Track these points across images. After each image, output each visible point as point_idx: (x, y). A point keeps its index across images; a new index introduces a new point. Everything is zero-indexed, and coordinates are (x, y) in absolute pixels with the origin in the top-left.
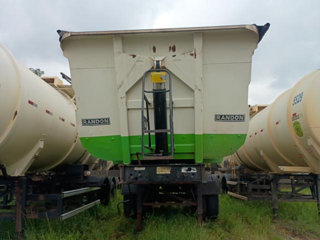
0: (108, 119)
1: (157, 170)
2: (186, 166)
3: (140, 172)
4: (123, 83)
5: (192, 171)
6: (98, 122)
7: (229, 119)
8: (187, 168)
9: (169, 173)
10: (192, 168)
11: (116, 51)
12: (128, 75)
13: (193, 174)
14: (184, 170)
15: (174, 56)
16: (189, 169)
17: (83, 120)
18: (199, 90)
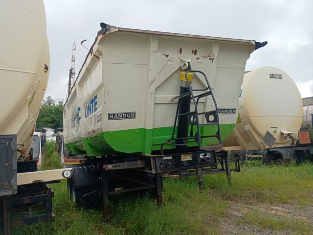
0: (134, 113)
1: (182, 158)
4: (155, 80)
6: (124, 116)
8: (203, 154)
9: (191, 159)
10: (207, 154)
11: (152, 49)
12: (160, 72)
13: (208, 158)
14: (201, 156)
15: (198, 59)
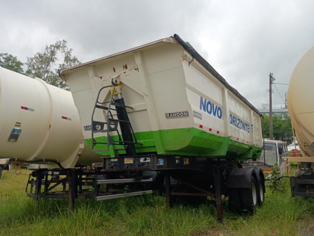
1: (125, 161)
2: (143, 157)
3: (114, 162)
5: (147, 161)
7: (175, 115)
8: (144, 159)
10: (147, 158)
11: (90, 76)
13: (148, 163)
14: (142, 160)
15: (125, 73)
16: (146, 160)
17: (84, 127)
18: (147, 96)
